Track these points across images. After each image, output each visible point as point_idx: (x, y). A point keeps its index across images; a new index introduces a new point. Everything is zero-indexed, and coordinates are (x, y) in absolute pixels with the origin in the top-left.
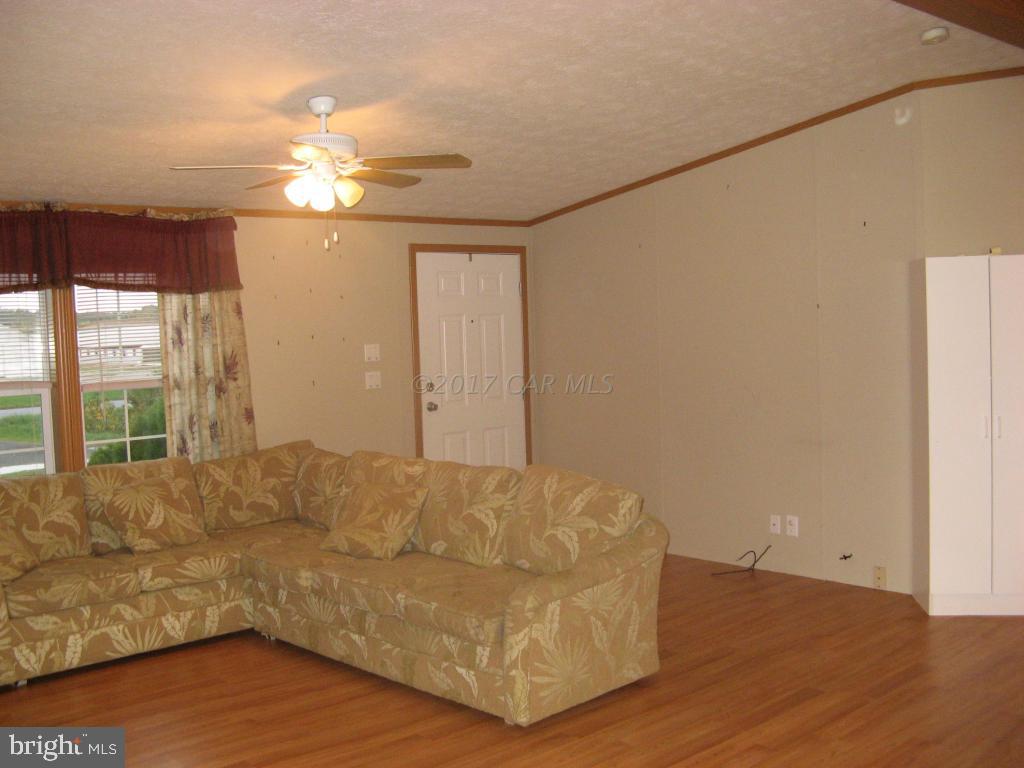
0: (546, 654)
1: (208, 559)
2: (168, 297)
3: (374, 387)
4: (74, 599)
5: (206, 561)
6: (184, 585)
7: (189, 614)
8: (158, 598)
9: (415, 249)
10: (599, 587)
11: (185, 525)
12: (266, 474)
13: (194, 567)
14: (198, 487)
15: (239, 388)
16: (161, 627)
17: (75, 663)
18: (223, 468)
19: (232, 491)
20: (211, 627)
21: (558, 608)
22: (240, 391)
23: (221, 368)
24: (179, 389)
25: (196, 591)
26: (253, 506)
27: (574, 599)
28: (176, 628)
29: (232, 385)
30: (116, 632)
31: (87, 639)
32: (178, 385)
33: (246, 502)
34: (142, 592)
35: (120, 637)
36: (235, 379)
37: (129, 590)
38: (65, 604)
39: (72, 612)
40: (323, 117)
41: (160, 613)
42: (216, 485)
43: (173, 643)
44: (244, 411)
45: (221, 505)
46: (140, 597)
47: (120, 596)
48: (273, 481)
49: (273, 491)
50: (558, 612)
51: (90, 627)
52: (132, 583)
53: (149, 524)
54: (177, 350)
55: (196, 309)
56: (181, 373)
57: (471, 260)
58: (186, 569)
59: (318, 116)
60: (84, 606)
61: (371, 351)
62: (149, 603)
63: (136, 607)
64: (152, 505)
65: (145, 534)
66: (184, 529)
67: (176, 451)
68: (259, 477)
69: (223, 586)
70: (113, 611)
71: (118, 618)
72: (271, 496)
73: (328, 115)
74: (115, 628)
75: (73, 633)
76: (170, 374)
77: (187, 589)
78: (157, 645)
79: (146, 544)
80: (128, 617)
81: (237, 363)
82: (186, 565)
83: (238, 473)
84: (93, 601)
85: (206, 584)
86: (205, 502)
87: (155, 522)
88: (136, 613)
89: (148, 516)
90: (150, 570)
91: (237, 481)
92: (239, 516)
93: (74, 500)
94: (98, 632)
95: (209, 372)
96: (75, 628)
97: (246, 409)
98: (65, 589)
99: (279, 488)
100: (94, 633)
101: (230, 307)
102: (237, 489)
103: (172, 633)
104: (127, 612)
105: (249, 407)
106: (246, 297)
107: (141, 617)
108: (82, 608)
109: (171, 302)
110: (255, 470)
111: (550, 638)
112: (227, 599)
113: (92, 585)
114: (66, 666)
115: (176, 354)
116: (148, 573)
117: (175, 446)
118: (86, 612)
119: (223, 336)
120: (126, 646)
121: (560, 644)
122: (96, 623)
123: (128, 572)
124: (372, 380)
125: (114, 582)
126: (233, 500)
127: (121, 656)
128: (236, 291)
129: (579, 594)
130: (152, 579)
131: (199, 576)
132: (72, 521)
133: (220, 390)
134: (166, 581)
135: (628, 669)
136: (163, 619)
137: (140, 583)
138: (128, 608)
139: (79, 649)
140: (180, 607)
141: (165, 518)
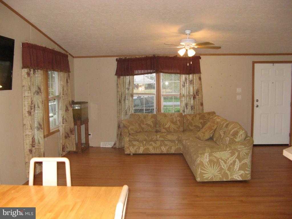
0: (205, 166)
1: (173, 136)
2: (182, 75)
3: (239, 100)
4: (142, 139)
5: (172, 136)
6: (167, 140)
7: (168, 147)
8: (161, 142)
9: (254, 63)
10: (222, 152)
11: (174, 128)
12: (200, 119)
13: (170, 137)
14: (183, 120)
15: (199, 97)
16: (161, 149)
17: (141, 152)
18: (190, 116)
19: (191, 122)
20: (173, 151)
21: (208, 155)
22: (199, 98)
23: (195, 93)
24: (184, 97)
25: (170, 142)
26: (195, 126)
27: (213, 154)
28: (164, 150)
29: (197, 97)
30: (151, 148)
31: (144, 148)
32: (184, 96)
33: (194, 125)
34: (157, 140)
35: (151, 149)
36: (198, 95)
37: (154, 140)
38: (140, 140)
39: (141, 142)
40: (188, 35)
41: (161, 145)
42: (188, 120)
43: (163, 153)
44: (200, 103)
45: (188, 124)
46: (157, 141)
47: (152, 140)
48: (201, 121)
49: (201, 123)
50: (208, 156)
51: (145, 146)
52: (155, 138)
53: (166, 126)
54: (184, 88)
55: (189, 78)
56: (185, 93)
57: (273, 65)
58: (167, 137)
59: (187, 34)
60: (144, 141)
61: (239, 90)
62: (158, 143)
63: (156, 143)
64: (168, 122)
65: (164, 128)
66: (173, 128)
67: (182, 111)
68: (198, 119)
69: (177, 142)
70: (150, 143)
71: (151, 145)
72: (200, 124)
73: (189, 34)
74: (150, 147)
75: (142, 146)
76: (182, 93)
77: (168, 142)
78: (160, 152)
79: (164, 130)
80: (153, 145)
81: (199, 92)
82: (168, 136)
83: (194, 117)
84: (146, 140)
85: (172, 141)
86: (185, 124)
87: (167, 126)
88: (155, 145)
89: (166, 125)
90: (159, 136)
91: (193, 120)
92: (191, 128)
93: (153, 119)
94: (147, 147)
95: (192, 93)
96: (142, 145)
97: (201, 103)
98: (140, 137)
99: (203, 122)
100: (146, 147)
101: (198, 78)
102: (192, 121)
103: (163, 151)
104: (153, 144)
105: (202, 102)
106: (203, 75)
107: (156, 146)
108: (144, 142)
109: (183, 77)
110: (198, 117)
111: (206, 162)
112: (177, 145)
113: (146, 137)
114: (139, 153)
115: (184, 89)
116: (158, 136)
117: (182, 110)
118: (145, 142)
119: (196, 85)
120: (152, 151)
121: (209, 164)
122: (146, 145)
123: (154, 135)
124: (239, 98)
125: (150, 137)
126: (191, 124)
127: (151, 153)
128: (199, 74)
129: (215, 153)
130: (159, 138)
131: (170, 139)
132: (152, 124)
133: (194, 98)
134: (162, 139)
135: (235, 176)
136: (162, 147)
137: (157, 138)
138: (153, 143)
139: (142, 150)
140: (166, 145)
141: (170, 126)
